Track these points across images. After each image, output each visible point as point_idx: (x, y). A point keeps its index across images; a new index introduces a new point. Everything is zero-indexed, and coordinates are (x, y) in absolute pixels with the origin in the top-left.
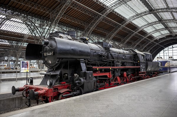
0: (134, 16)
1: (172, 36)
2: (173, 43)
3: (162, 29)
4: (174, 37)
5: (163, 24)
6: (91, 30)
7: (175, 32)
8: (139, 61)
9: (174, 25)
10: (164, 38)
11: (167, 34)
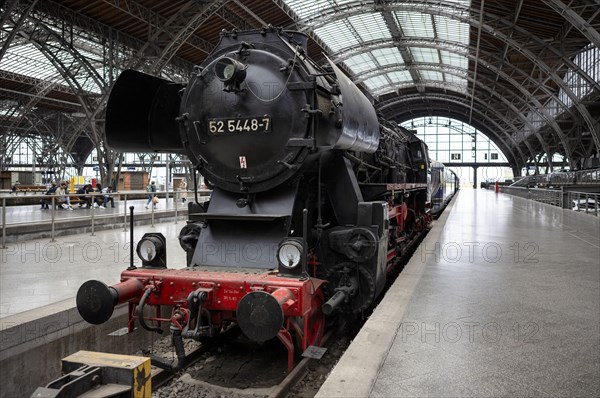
0: (325, 12)
1: (417, 92)
2: (414, 112)
3: (395, 67)
4: (422, 94)
5: (403, 50)
6: (176, 45)
7: (427, 78)
8: (423, 167)
9: (429, 55)
10: (394, 95)
11: (406, 82)
